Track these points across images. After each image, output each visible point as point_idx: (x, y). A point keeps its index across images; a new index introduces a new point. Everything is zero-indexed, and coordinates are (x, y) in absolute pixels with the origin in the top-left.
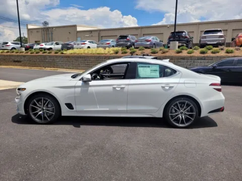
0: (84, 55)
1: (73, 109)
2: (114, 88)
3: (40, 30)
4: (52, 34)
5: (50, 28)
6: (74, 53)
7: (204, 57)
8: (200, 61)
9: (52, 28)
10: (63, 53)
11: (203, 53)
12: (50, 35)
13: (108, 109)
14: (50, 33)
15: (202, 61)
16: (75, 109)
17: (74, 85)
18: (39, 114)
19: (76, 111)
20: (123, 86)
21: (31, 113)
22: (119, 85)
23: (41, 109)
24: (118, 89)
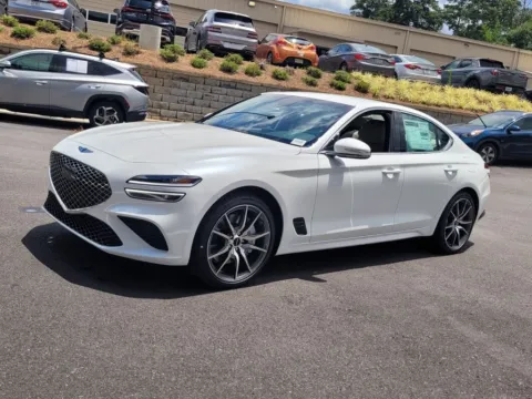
1: (305, 233)
2: (385, 174)
7: (234, 81)
8: (224, 90)
11: (228, 70)
13: (366, 227)
15: (229, 90)
16: (309, 235)
17: (316, 167)
18: (229, 256)
19: (311, 239)
20: (397, 170)
21: (209, 258)
22: (390, 167)
23: (232, 242)
24: (390, 176)
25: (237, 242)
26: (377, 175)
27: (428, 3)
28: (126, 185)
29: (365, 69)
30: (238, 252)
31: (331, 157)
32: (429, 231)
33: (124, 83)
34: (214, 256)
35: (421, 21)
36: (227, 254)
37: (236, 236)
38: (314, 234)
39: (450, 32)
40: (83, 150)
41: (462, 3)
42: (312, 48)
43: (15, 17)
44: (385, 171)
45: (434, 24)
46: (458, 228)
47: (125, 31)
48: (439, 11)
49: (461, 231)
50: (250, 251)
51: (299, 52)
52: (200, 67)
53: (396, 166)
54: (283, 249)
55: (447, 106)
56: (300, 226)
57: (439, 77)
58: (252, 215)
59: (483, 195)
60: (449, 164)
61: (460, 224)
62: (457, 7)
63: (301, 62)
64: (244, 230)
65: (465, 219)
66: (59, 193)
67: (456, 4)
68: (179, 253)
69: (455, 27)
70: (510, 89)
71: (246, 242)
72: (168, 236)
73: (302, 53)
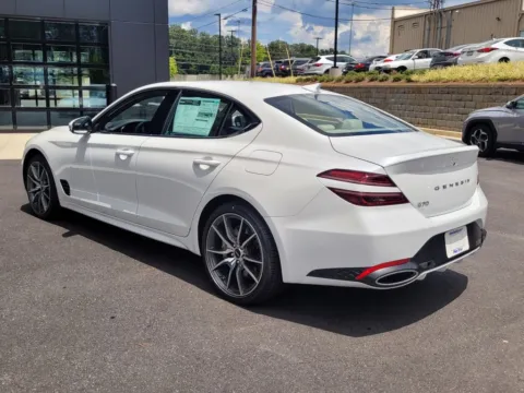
0: (461, 84)
2: (118, 155)
3: (421, 21)
4: (449, 26)
5: (445, 11)
6: (438, 80)
9: (452, 10)
10: (409, 81)
12: (444, 31)
13: (108, 206)
14: (445, 24)
16: (71, 196)
20: (131, 152)
22: (125, 148)
24: (123, 157)
26: (111, 154)
44: (120, 150)
53: (131, 147)
60: (210, 156)
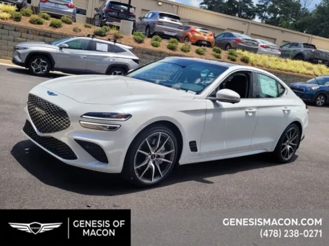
1: (196, 151)
11: (172, 48)
16: (198, 152)
17: (205, 108)
18: (148, 167)
19: (199, 154)
20: (254, 110)
21: (135, 168)
22: (250, 108)
23: (150, 157)
24: (250, 114)
25: (153, 157)
26: (242, 113)
27: (247, 2)
28: (81, 119)
29: (244, 49)
30: (154, 163)
31: (214, 101)
32: (271, 149)
33: (127, 58)
34: (138, 167)
35: (243, 13)
36: (147, 165)
37: (153, 153)
38: (202, 152)
39: (260, 21)
40: (51, 94)
41: (267, 3)
42: (211, 35)
43: (48, 13)
44: (247, 110)
45: (250, 15)
46: (289, 147)
47: (107, 23)
48: (254, 7)
49: (290, 149)
50: (161, 163)
51: (205, 37)
52: (157, 46)
53: (253, 107)
54: (182, 161)
55: (291, 71)
56: (193, 146)
57: (280, 53)
58: (163, 139)
59: (305, 126)
60: (285, 106)
61: (290, 145)
62: (263, 6)
63: (206, 43)
64: (158, 149)
65: (293, 142)
66: (34, 122)
67: (263, 4)
68: (115, 165)
69: (262, 17)
70: (320, 61)
71: (159, 156)
72: (108, 153)
73: (206, 38)
